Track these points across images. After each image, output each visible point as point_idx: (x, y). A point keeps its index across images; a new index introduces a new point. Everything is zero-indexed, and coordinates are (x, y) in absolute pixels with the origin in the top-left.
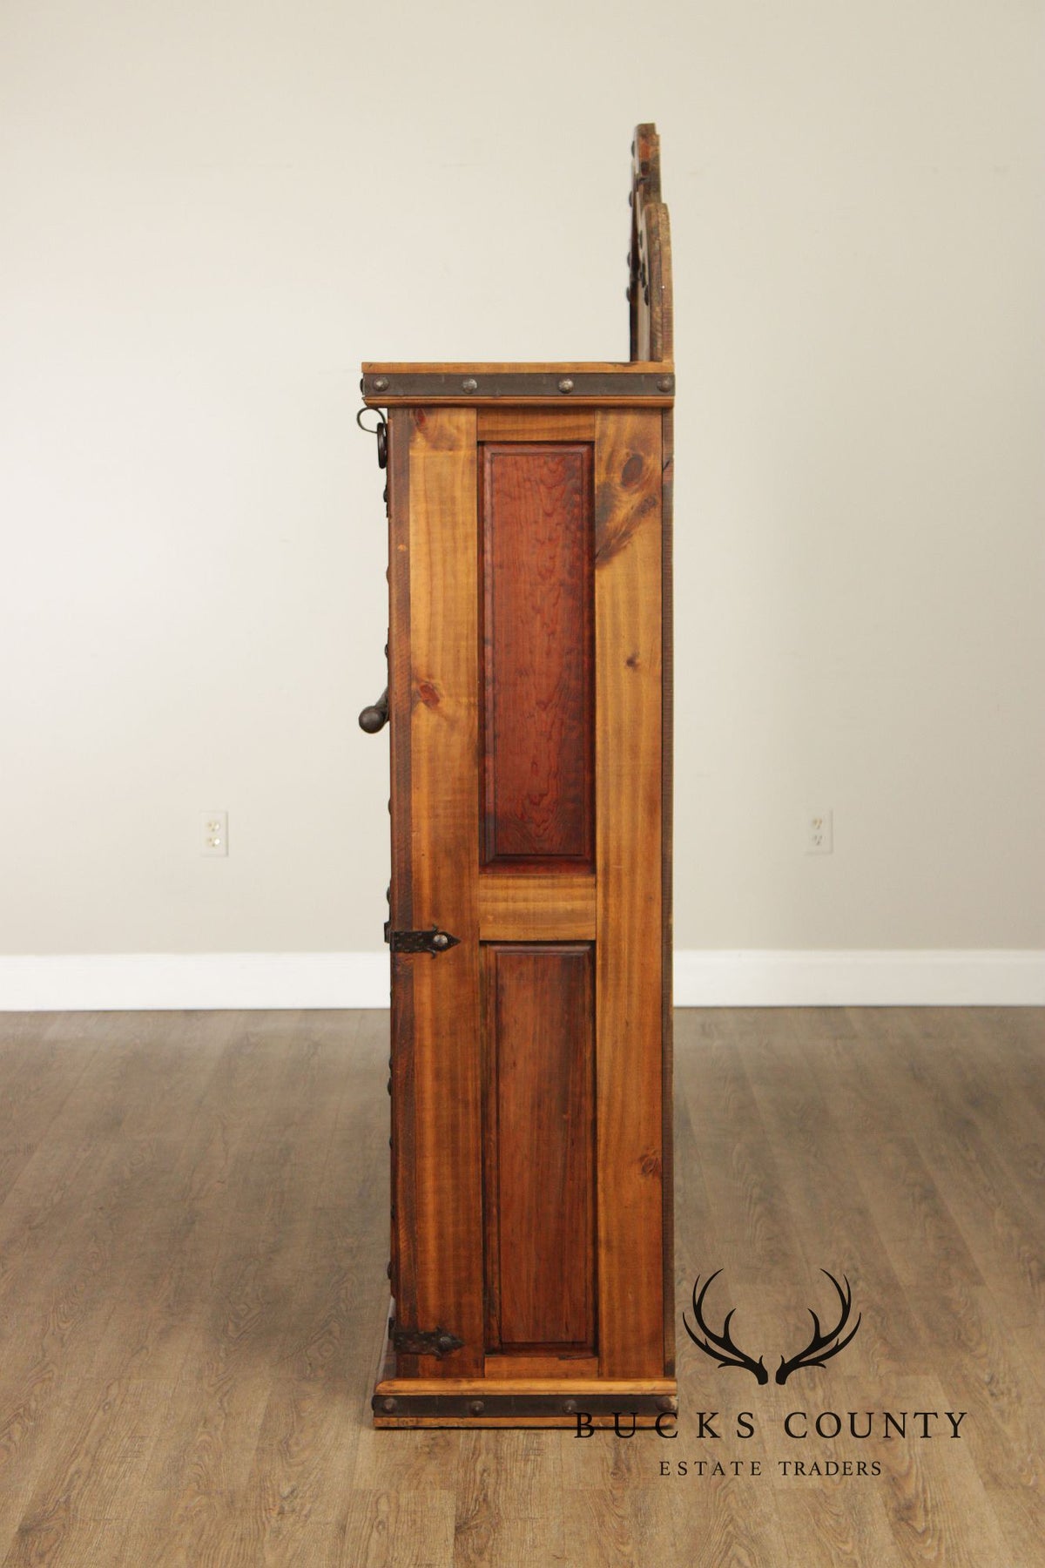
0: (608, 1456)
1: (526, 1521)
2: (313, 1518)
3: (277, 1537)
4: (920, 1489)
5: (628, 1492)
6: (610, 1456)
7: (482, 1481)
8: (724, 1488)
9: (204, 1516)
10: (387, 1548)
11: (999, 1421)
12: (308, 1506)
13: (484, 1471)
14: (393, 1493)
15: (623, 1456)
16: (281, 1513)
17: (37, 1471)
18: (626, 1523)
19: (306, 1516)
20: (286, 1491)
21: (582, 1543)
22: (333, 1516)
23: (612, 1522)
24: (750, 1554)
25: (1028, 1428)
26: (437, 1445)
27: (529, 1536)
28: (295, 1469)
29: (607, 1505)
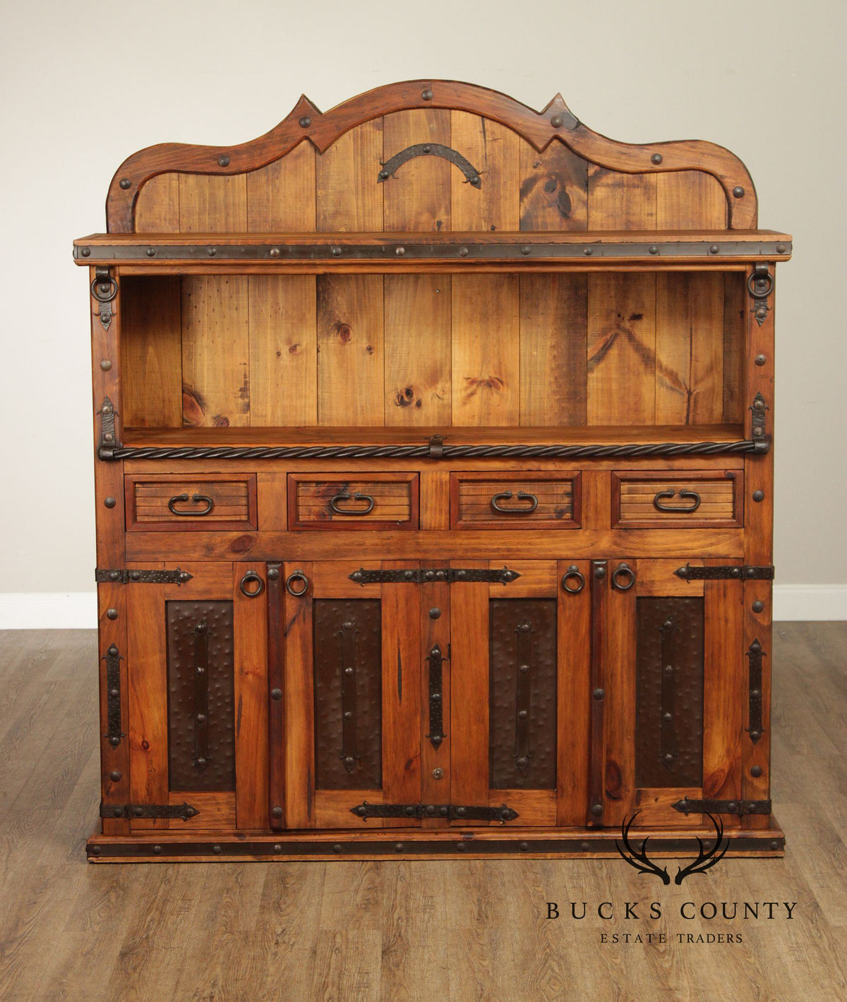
0: (474, 908)
1: (424, 947)
2: (296, 946)
3: (275, 957)
4: (663, 927)
5: (486, 931)
6: (476, 910)
7: (398, 925)
8: (545, 927)
9: (230, 945)
10: (342, 963)
11: (714, 887)
12: (293, 940)
13: (399, 918)
14: (344, 932)
15: (484, 909)
16: (277, 943)
17: (128, 920)
18: (485, 948)
19: (292, 945)
20: (279, 930)
21: (458, 960)
22: (308, 945)
23: (476, 948)
24: (559, 965)
25: (731, 891)
26: (370, 903)
27: (426, 957)
28: (284, 918)
29: (473, 938)
